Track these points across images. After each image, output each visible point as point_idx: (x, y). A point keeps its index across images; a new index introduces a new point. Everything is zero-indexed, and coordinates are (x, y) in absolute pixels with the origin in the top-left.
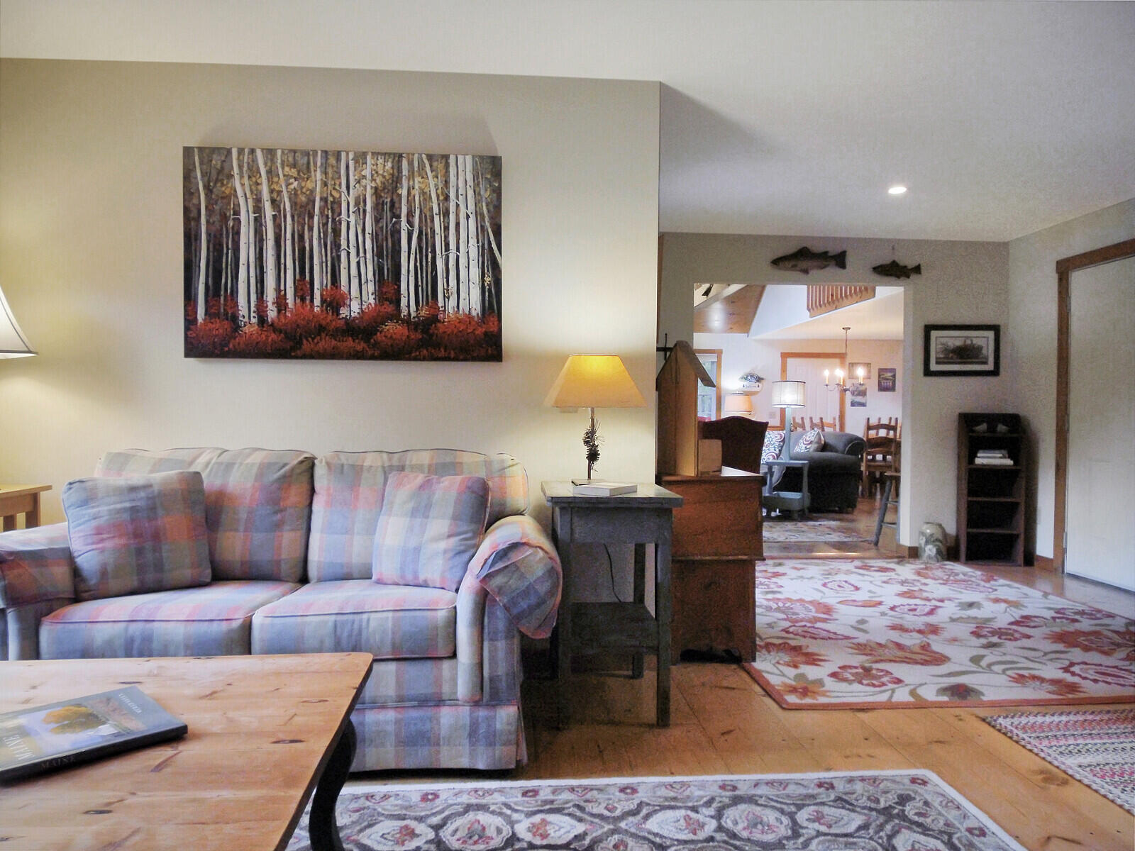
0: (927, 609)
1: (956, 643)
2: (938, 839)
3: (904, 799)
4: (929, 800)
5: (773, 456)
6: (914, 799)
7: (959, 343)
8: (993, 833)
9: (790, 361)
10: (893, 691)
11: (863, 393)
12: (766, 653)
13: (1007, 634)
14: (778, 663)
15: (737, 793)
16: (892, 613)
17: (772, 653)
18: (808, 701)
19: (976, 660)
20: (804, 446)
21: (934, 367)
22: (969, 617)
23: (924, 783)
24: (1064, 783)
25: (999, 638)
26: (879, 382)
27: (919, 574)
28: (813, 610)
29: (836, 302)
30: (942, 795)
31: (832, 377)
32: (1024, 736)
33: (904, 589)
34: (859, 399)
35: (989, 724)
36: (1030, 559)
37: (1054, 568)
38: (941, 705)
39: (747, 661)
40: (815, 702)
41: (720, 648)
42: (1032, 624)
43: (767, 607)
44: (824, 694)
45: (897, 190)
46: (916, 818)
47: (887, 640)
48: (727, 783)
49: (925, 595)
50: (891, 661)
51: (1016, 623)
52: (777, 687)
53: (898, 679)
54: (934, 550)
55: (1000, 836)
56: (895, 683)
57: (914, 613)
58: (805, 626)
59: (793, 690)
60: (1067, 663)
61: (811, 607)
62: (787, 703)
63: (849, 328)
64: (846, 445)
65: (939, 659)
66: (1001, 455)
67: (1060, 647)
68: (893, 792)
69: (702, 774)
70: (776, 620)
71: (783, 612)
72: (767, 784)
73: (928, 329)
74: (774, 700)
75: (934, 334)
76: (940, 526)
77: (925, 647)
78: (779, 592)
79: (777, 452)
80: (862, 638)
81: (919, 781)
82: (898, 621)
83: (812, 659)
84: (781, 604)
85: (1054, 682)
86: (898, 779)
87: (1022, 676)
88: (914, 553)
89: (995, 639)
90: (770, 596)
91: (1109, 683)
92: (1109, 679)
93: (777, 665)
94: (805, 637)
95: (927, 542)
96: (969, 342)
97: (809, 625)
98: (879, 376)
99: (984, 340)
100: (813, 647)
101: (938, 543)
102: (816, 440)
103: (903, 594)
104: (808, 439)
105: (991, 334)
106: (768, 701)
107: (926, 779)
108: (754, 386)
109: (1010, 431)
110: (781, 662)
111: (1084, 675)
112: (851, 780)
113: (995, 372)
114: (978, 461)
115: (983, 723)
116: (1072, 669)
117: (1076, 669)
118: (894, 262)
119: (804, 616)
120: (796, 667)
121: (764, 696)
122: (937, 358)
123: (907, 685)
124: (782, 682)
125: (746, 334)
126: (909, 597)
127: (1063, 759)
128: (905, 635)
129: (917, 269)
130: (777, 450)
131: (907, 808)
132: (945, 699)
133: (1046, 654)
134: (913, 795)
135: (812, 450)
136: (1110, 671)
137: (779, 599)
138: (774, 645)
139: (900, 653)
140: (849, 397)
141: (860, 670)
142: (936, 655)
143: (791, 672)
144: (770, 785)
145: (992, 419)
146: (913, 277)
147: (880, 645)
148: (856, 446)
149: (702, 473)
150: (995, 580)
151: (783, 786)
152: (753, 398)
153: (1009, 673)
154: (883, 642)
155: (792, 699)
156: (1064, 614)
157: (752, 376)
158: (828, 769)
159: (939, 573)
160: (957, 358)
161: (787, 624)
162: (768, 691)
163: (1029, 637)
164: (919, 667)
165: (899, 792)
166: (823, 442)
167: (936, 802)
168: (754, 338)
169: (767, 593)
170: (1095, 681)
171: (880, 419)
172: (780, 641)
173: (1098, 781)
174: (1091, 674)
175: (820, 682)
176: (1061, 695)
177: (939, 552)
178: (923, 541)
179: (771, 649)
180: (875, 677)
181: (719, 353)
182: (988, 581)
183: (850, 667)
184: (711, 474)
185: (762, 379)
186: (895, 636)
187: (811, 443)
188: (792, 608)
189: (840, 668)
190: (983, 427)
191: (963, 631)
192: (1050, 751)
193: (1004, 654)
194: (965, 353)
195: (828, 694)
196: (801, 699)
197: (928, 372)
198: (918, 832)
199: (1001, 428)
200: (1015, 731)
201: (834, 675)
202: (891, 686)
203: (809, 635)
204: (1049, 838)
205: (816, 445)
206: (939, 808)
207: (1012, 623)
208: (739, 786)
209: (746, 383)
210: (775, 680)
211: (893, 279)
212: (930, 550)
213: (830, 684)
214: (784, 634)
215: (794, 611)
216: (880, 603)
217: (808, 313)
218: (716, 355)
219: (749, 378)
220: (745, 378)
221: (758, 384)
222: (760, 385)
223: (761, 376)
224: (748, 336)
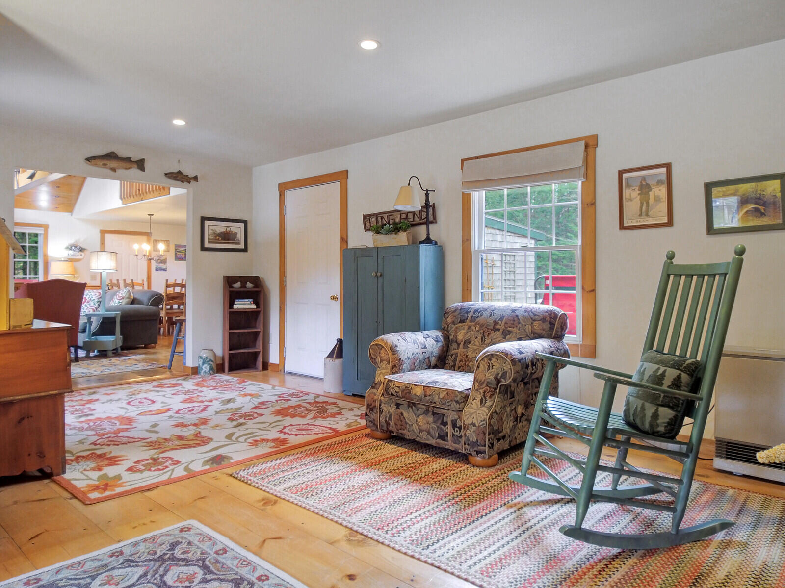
0: (201, 409)
1: (218, 428)
2: (196, 565)
3: (173, 546)
4: (192, 541)
5: (93, 309)
6: (181, 542)
7: (223, 230)
8: (231, 549)
9: (108, 237)
10: (173, 470)
11: (164, 262)
12: (76, 464)
13: (249, 416)
14: (85, 470)
15: (41, 583)
16: (177, 415)
17: (80, 464)
18: (107, 493)
19: (229, 437)
20: (117, 301)
21: (207, 245)
22: (228, 409)
23: (189, 529)
24: (275, 502)
25: (245, 419)
26: (176, 254)
27: (198, 385)
28: (118, 423)
29: (142, 196)
30: (201, 534)
31: (140, 250)
32: (254, 479)
33: (187, 397)
34: (162, 266)
35: (234, 477)
36: (266, 366)
37: (280, 369)
38: (204, 472)
39: (58, 475)
40: (113, 493)
41: (33, 470)
42: (264, 407)
43: (79, 428)
44: (120, 486)
45: (179, 122)
46: (182, 556)
47: (171, 435)
48: (31, 578)
49: (201, 399)
50: (173, 449)
51: (255, 408)
52: (82, 490)
53: (176, 461)
54: (208, 368)
55: (235, 550)
56: (174, 464)
57: (192, 412)
58: (110, 437)
59: (96, 488)
60: (282, 427)
61: (116, 422)
62: (90, 499)
63: (153, 215)
64: (149, 299)
65: (206, 441)
66: (249, 302)
67: (279, 418)
68: (167, 542)
69: (8, 578)
70: (85, 437)
71: (93, 430)
72: (67, 568)
73: (203, 219)
74: (79, 500)
75: (206, 223)
76: (212, 350)
77: (197, 435)
78: (91, 415)
79: (96, 305)
80: (154, 437)
81: (186, 529)
82: (180, 421)
83: (113, 461)
84: (91, 424)
85: (274, 440)
86: (170, 533)
87: (256, 441)
88: (195, 371)
89: (242, 421)
90: (83, 419)
91: (303, 435)
92: (303, 432)
93: (84, 472)
94: (109, 445)
95: (203, 363)
96: (229, 230)
97: (113, 435)
98: (176, 250)
99: (237, 229)
100: (115, 451)
101: (210, 363)
102: (127, 296)
103: (185, 401)
104: (120, 295)
105: (242, 225)
106: (75, 502)
107: (190, 526)
108: (78, 255)
109: (254, 287)
110: (88, 469)
111: (290, 433)
112: (136, 544)
113: (245, 250)
114: (235, 307)
115: (230, 477)
116: (284, 430)
117: (286, 430)
118: (179, 171)
119: (110, 429)
120: (100, 470)
121: (71, 499)
122: (209, 239)
123: (183, 464)
124: (88, 485)
125: (70, 214)
126: (190, 402)
127: (275, 488)
128: (185, 429)
129: (195, 178)
130: (97, 304)
131: (176, 552)
132: (207, 467)
133: (271, 424)
134: (180, 540)
135: (123, 303)
136: (304, 427)
137: (90, 420)
138: (84, 457)
139: (179, 443)
140: (154, 265)
141: (150, 461)
142: (204, 439)
143: (95, 475)
144: (70, 568)
145: (244, 279)
146: (193, 183)
147: (166, 440)
148: (157, 300)
149: (14, 327)
150: (245, 382)
151: (81, 565)
152: (77, 264)
153: (249, 441)
154: (168, 437)
155: (94, 495)
156: (283, 397)
157: (76, 247)
158: (119, 541)
159: (211, 383)
160: (222, 240)
161: (96, 438)
162: (75, 494)
163: (262, 415)
164: (192, 449)
165: (171, 541)
166: (132, 298)
167: (195, 540)
168: (76, 217)
169: (81, 417)
170: (296, 435)
171: (176, 280)
172: (89, 453)
173: (294, 496)
174: (294, 431)
175: (119, 477)
176: (277, 447)
177: (211, 368)
178: (201, 363)
179: (81, 461)
180: (160, 464)
181: (46, 227)
182: (241, 383)
183: (142, 461)
184: (23, 327)
185: (85, 249)
186: (178, 431)
187: (123, 298)
188: (101, 425)
189: (135, 463)
190: (238, 285)
191: (223, 419)
192: (269, 485)
193: (247, 429)
194: (227, 237)
195: (124, 484)
196: (102, 493)
197: (203, 249)
198: (183, 566)
199: (249, 285)
200: (249, 478)
201: (130, 469)
202: (171, 467)
203: (112, 443)
204: (264, 541)
205: (127, 300)
206: (198, 544)
207: (253, 409)
208: (42, 577)
209: (71, 252)
210: (81, 484)
211: (179, 183)
212: (206, 368)
213: (127, 477)
214: (93, 447)
215: (102, 427)
216: (169, 410)
217: (121, 201)
218: (43, 228)
219: (73, 248)
220: (70, 248)
221: (81, 253)
222: (83, 254)
223: (84, 247)
224: (72, 215)
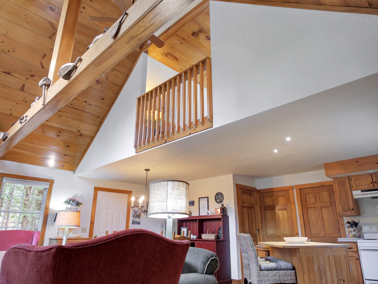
9: (100, 193)
34: (137, 220)
63: (149, 170)
108: (75, 209)
125: (73, 172)
140: (131, 219)
157: (74, 201)
168: (77, 175)
181: (51, 182)
185: (81, 204)
209: (68, 205)
217: (134, 150)
218: (49, 183)
219: (71, 202)
220: (68, 202)
221: (77, 207)
222: (78, 208)
223: (80, 201)
224: (74, 173)
